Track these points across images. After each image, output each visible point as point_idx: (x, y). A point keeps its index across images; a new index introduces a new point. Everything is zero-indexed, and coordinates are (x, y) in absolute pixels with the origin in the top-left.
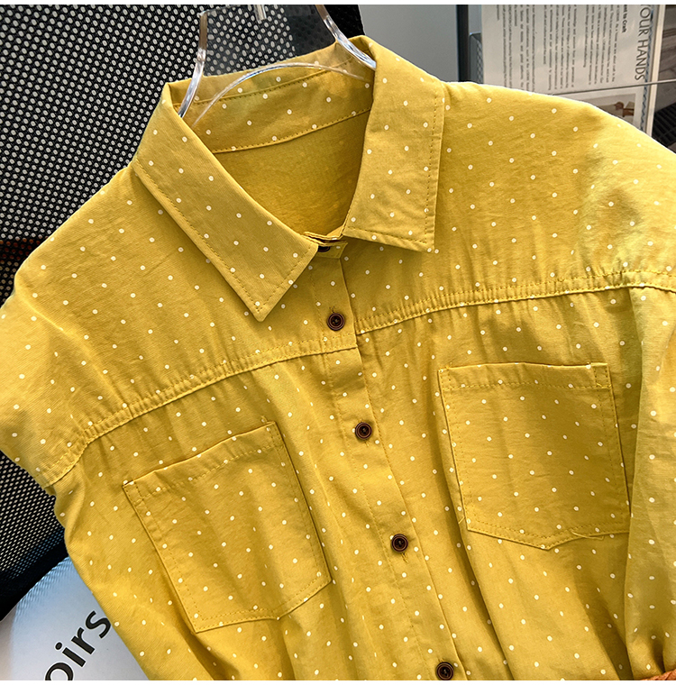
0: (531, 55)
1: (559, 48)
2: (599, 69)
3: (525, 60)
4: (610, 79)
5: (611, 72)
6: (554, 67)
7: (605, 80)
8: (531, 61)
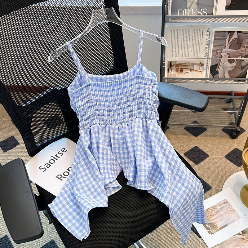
0: (178, 47)
1: (185, 46)
2: (195, 53)
3: (176, 48)
4: (198, 56)
5: (198, 54)
6: (184, 51)
7: (197, 56)
8: (178, 49)
